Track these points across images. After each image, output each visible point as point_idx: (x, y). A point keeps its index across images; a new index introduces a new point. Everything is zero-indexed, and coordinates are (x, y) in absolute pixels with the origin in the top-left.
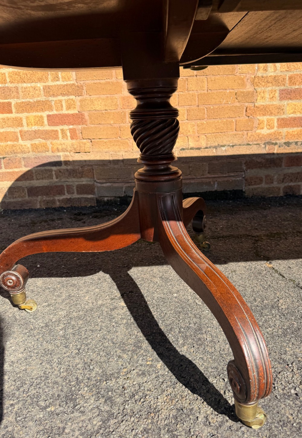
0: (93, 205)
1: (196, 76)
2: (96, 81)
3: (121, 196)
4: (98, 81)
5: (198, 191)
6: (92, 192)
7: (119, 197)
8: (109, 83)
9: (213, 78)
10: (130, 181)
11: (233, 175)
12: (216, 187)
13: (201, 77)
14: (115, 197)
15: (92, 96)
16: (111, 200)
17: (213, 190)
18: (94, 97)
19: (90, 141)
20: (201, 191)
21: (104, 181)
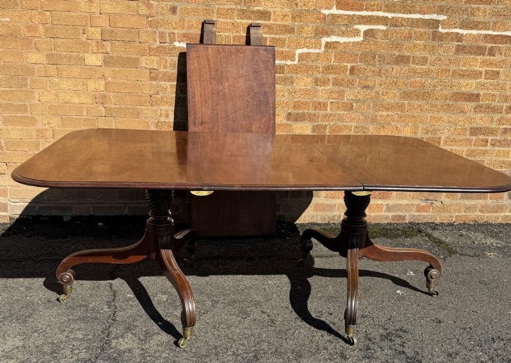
0: (6, 222)
1: (105, 116)
2: (12, 115)
3: (33, 215)
4: (15, 115)
5: (109, 215)
6: (5, 210)
7: (32, 216)
8: (25, 117)
9: (120, 120)
10: (43, 202)
11: (142, 202)
12: (126, 212)
13: (110, 118)
14: (28, 215)
15: (8, 127)
16: (24, 218)
17: (124, 214)
18: (10, 127)
19: (5, 164)
20: (112, 215)
21: (18, 201)
